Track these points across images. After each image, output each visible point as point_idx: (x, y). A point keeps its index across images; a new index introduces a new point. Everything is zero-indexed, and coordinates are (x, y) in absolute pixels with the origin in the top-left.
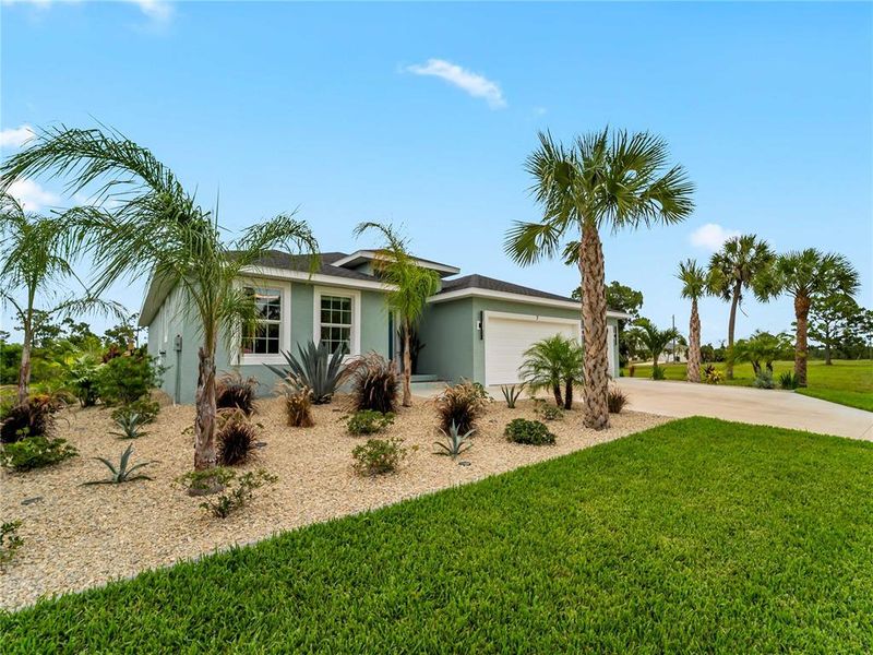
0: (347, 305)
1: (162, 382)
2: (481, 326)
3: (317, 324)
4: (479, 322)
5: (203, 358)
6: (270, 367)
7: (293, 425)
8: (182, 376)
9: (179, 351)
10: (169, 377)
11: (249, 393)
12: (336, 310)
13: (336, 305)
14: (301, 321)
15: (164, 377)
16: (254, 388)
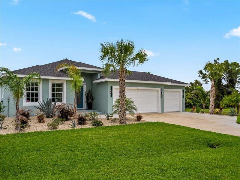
0: (61, 85)
1: (4, 110)
2: (111, 92)
3: (50, 92)
4: (110, 90)
5: (17, 104)
6: (35, 106)
7: (39, 122)
8: (10, 109)
9: (9, 102)
10: (6, 109)
11: (28, 113)
12: (57, 87)
13: (57, 85)
14: (45, 91)
15: (5, 109)
16: (30, 112)
